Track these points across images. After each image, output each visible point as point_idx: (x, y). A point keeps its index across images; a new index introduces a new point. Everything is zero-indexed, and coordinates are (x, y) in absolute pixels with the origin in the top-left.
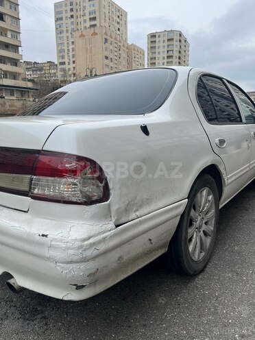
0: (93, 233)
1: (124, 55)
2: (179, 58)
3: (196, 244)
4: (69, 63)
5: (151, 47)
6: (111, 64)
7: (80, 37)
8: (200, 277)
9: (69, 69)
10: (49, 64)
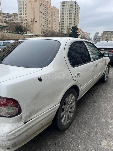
0: (13, 129)
1: (49, 12)
2: (75, 14)
3: (66, 117)
4: (24, 14)
5: (62, 8)
6: (44, 16)
7: (29, 2)
8: (67, 130)
9: (24, 17)
10: (14, 14)
